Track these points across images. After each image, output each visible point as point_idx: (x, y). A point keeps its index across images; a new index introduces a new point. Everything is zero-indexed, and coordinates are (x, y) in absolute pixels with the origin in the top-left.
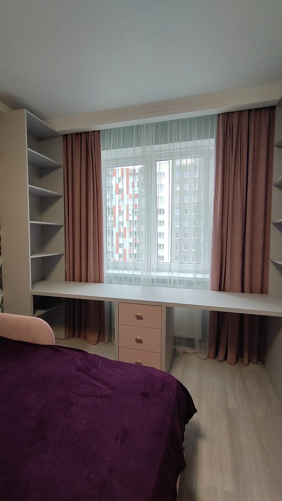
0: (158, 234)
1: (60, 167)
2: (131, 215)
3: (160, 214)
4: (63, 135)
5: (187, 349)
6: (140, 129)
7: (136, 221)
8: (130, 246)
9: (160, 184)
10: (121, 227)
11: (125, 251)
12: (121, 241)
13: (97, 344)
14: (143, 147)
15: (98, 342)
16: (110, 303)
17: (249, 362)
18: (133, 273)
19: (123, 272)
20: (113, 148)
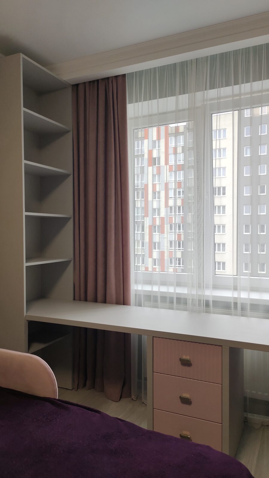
0: (215, 226)
1: (68, 132)
2: (172, 198)
3: (218, 195)
4: (73, 85)
6: (187, 67)
7: (179, 207)
8: (171, 246)
9: (218, 147)
10: (157, 216)
11: (162, 254)
12: (156, 237)
13: (120, 400)
14: (190, 94)
15: (121, 398)
16: (140, 337)
18: (175, 290)
19: (159, 289)
20: (145, 100)
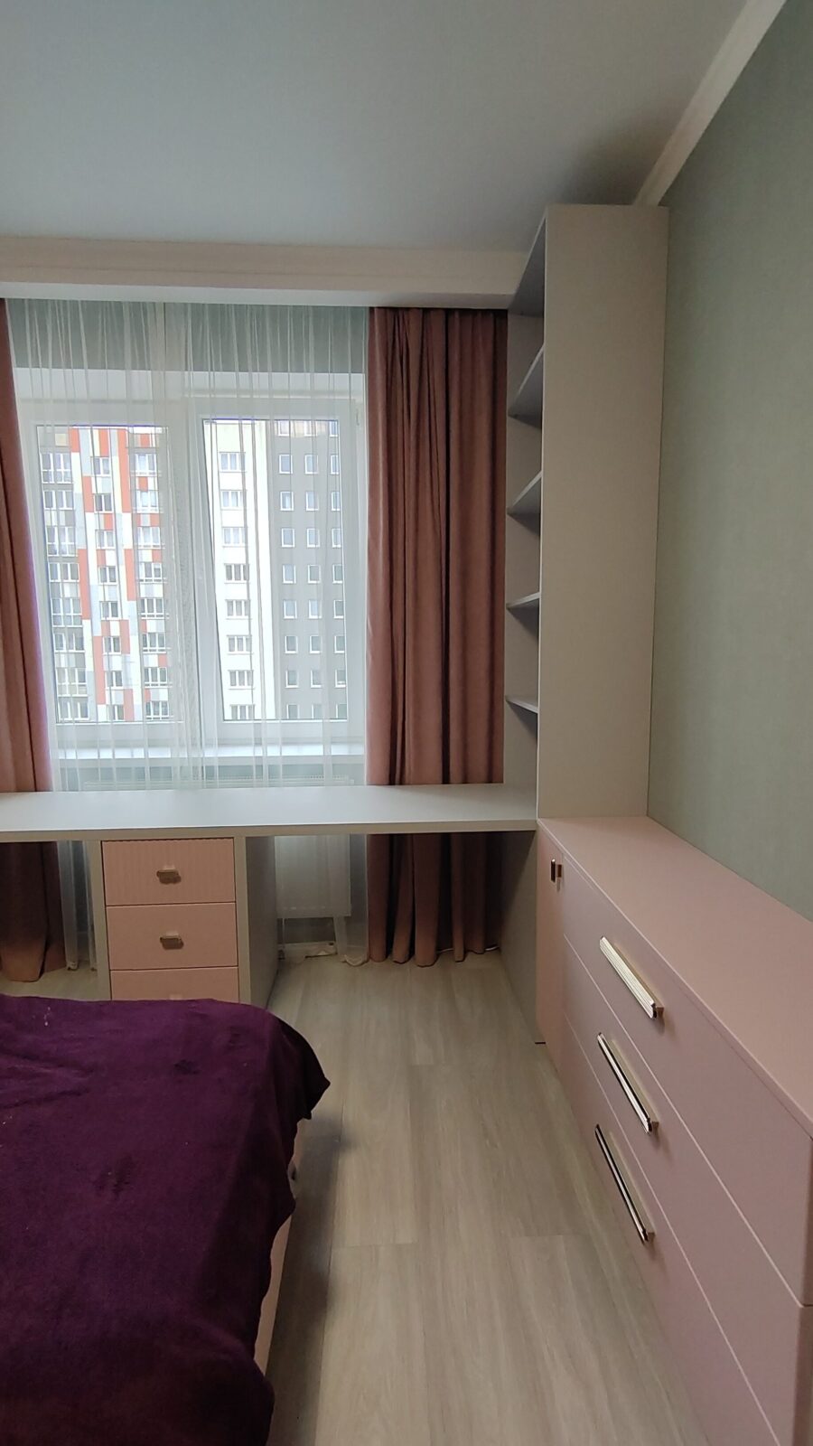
2: (142, 581)
5: (313, 948)
6: (145, 314)
7: (159, 601)
8: (145, 678)
10: (110, 618)
11: (127, 694)
13: (40, 977)
14: (154, 372)
15: (42, 972)
16: (77, 846)
17: (466, 952)
18: (146, 753)
19: (114, 755)
20: (56, 365)
